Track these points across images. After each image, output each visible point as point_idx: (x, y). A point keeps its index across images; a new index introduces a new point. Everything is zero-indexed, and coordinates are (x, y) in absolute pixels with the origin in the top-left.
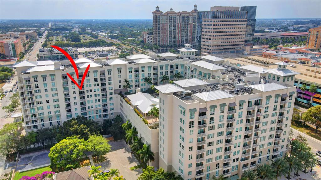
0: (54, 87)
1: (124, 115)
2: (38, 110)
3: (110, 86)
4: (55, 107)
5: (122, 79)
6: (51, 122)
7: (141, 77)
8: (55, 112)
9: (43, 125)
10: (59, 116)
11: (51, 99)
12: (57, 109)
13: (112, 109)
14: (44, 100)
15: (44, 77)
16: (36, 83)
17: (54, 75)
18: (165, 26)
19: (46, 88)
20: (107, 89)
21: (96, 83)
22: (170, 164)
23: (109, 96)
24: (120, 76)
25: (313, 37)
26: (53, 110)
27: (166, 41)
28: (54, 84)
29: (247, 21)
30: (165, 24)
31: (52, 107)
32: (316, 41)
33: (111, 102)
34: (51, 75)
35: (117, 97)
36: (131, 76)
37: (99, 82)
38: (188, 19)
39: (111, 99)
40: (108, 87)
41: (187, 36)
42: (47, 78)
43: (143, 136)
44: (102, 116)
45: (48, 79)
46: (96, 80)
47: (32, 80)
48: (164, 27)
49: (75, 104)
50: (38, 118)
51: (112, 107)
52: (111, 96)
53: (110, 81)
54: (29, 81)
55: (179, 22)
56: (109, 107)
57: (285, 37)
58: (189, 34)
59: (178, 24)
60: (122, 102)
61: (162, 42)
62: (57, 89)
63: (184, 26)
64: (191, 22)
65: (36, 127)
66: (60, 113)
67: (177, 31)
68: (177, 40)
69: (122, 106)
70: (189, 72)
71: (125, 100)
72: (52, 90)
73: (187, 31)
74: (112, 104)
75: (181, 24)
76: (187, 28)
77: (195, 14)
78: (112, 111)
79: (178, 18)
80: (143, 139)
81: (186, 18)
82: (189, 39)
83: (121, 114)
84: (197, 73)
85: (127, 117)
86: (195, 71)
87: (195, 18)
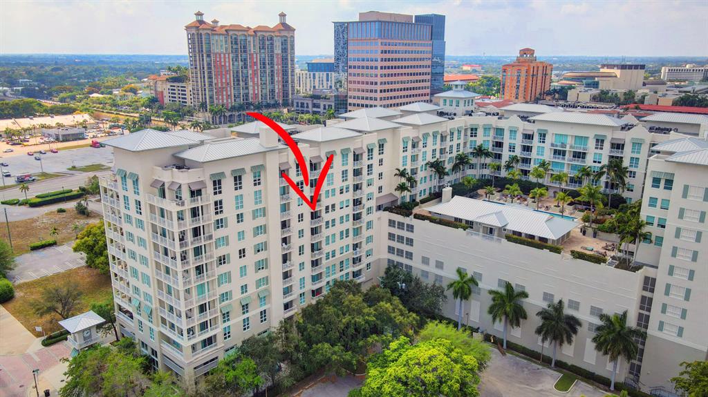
0: (258, 206)
2: (219, 285)
3: (370, 190)
4: (258, 267)
5: (386, 169)
6: (246, 316)
7: (420, 161)
8: (258, 283)
9: (227, 332)
10: (265, 297)
11: (250, 242)
12: (262, 274)
14: (233, 249)
15: (238, 177)
16: (218, 197)
17: (262, 167)
18: (222, 60)
19: (240, 211)
20: (364, 200)
21: (345, 185)
23: (366, 218)
24: (381, 161)
26: (252, 277)
27: (228, 96)
28: (258, 197)
30: (222, 55)
31: (251, 270)
33: (369, 233)
34: (253, 169)
35: (379, 219)
36: (405, 161)
37: (351, 180)
38: (272, 44)
39: (369, 225)
40: (365, 191)
41: (272, 83)
42: (244, 179)
44: (351, 276)
46: (345, 175)
47: (208, 188)
48: (220, 61)
49: (301, 250)
50: (217, 310)
52: (369, 218)
53: (370, 177)
54: (199, 192)
55: (252, 52)
56: (364, 249)
58: (276, 79)
59: (252, 55)
60: (410, 228)
61: (217, 99)
62: (264, 212)
63: (264, 59)
64: (278, 51)
65: (209, 342)
66: (267, 284)
67: (250, 72)
68: (251, 92)
69: (400, 239)
70: (513, 141)
71: (432, 220)
72: (255, 214)
73: (272, 71)
74: (369, 239)
75: (258, 55)
76: (272, 64)
77: (285, 33)
78: (370, 259)
79: (252, 42)
80: (570, 307)
81: (267, 43)
82: (277, 91)
83: (393, 261)
84: (549, 139)
85: (440, 265)
86: (540, 135)
87: (284, 43)
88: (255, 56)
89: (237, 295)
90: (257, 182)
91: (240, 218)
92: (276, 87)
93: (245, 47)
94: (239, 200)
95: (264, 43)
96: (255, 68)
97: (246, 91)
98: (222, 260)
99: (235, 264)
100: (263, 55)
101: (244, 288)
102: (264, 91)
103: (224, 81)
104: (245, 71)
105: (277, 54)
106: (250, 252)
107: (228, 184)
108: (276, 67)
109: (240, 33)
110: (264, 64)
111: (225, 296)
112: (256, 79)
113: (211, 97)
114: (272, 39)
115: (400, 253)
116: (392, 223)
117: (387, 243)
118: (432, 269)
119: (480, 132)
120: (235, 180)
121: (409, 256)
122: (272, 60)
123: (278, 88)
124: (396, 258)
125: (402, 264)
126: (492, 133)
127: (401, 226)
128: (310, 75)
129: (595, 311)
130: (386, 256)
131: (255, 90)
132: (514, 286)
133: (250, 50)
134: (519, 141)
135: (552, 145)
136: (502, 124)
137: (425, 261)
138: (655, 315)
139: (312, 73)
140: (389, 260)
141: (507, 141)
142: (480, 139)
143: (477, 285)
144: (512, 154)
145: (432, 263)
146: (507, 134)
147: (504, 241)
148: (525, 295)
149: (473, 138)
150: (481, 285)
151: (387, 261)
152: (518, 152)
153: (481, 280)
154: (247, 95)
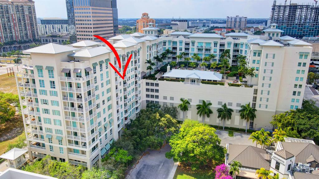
0: (108, 79)
4: (109, 108)
6: (106, 133)
8: (109, 116)
9: (101, 141)
11: (106, 97)
12: (110, 112)
13: (140, 99)
14: (101, 100)
16: (95, 75)
19: (102, 82)
20: (138, 75)
21: (132, 67)
26: (107, 114)
28: (107, 75)
31: (107, 110)
33: (140, 89)
34: (106, 61)
35: (142, 83)
36: (148, 56)
37: (134, 65)
38: (23, 9)
39: (139, 86)
40: (138, 71)
41: (26, 30)
42: (103, 66)
44: (135, 110)
46: (132, 63)
47: (92, 71)
50: (98, 131)
51: (140, 95)
52: (139, 82)
53: (139, 64)
55: (12, 13)
56: (138, 97)
58: (28, 28)
59: (12, 15)
60: (157, 85)
62: (110, 82)
63: (19, 18)
64: (27, 13)
65: (96, 147)
66: (112, 116)
68: (14, 35)
69: (152, 90)
70: (181, 47)
71: (167, 80)
72: (107, 83)
73: (25, 24)
74: (140, 92)
75: (16, 15)
76: (24, 20)
77: (29, 4)
78: (140, 102)
79: (11, 8)
80: (229, 105)
81: (20, 9)
82: (29, 34)
83: (149, 101)
84: (196, 44)
85: (172, 98)
86: (192, 43)
87: (30, 8)
88: (14, 15)
89: (103, 123)
90: (107, 67)
91: (102, 85)
92: (28, 32)
93: (7, 11)
94: (102, 76)
95: (18, 9)
96: (15, 22)
97: (11, 35)
98: (97, 106)
99: (101, 108)
100: (18, 15)
101: (105, 119)
102: (21, 34)
104: (9, 24)
105: (27, 15)
106: (106, 102)
107: (98, 68)
108: (27, 22)
109: (4, 3)
110: (20, 20)
112: (16, 28)
114: (22, 6)
115: (152, 96)
116: (147, 84)
117: (146, 93)
118: (168, 101)
119: (167, 44)
120: (100, 66)
121: (157, 97)
122: (24, 18)
123: (29, 33)
124: (150, 99)
125: (153, 101)
126: (172, 44)
127: (152, 84)
128: (43, 26)
129: (238, 105)
130: (145, 99)
131: (17, 33)
132: (206, 101)
133: (11, 12)
134: (183, 46)
135: (198, 47)
136: (176, 39)
137: (165, 98)
138: (258, 102)
139: (44, 25)
140: (147, 101)
141: (178, 47)
142: (167, 47)
143: (189, 104)
144: (181, 52)
145: (168, 98)
146: (178, 43)
147: (201, 84)
148: (210, 104)
149: (164, 47)
150: (191, 104)
151: (146, 101)
152: (183, 50)
153: (191, 101)
154: (12, 37)
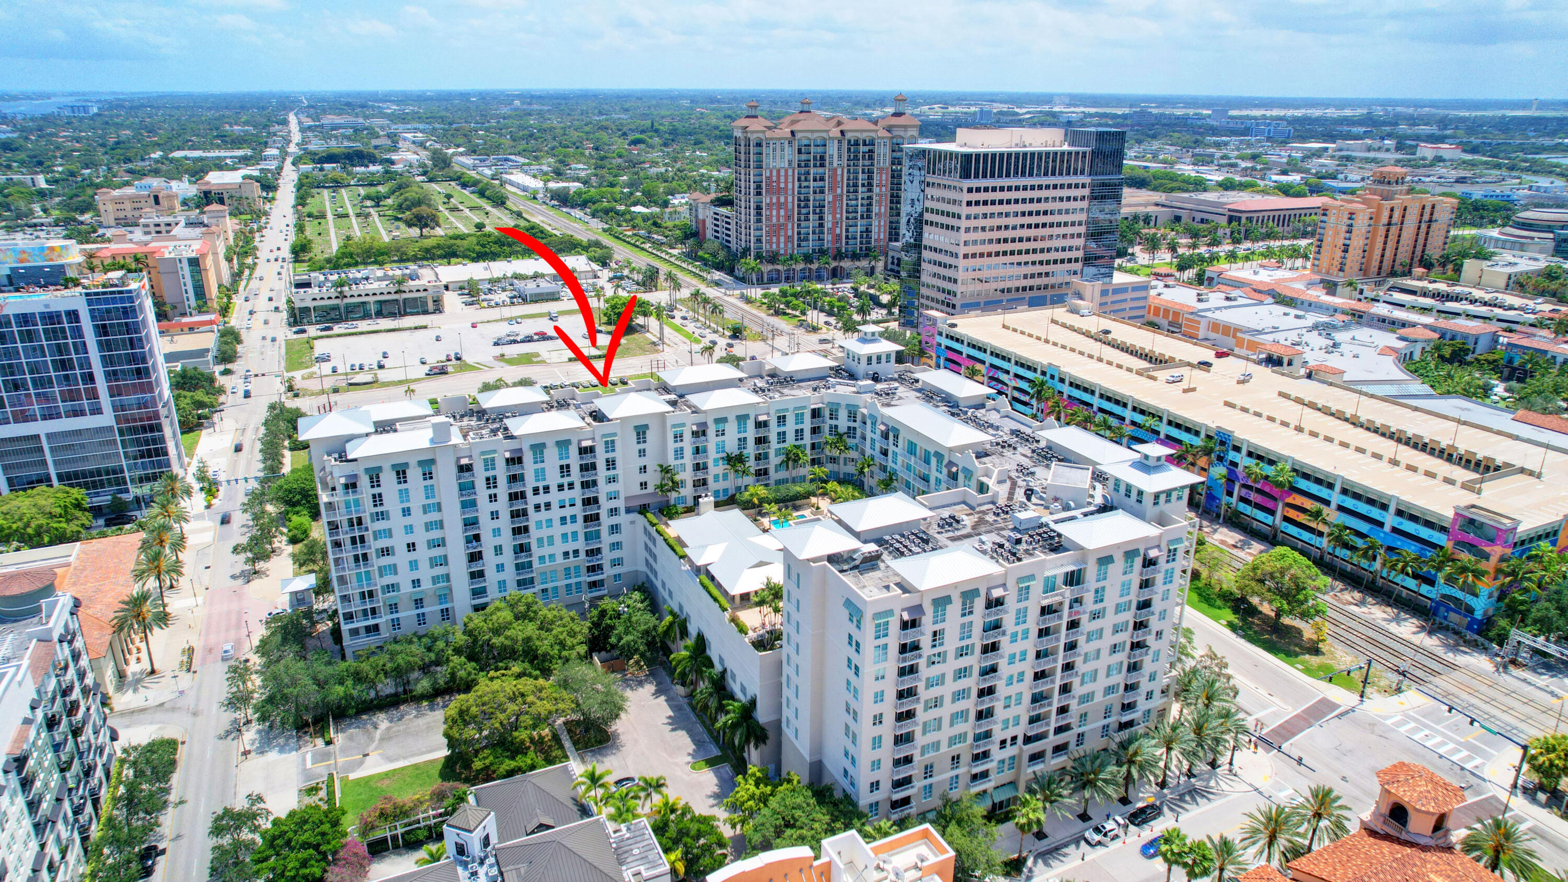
0: (430, 501)
1: (658, 584)
2: (381, 576)
3: (612, 487)
4: (434, 562)
5: (651, 461)
6: (420, 611)
7: (713, 454)
8: (435, 580)
9: (396, 624)
10: (445, 595)
11: (421, 537)
12: (440, 571)
13: (617, 562)
14: (399, 542)
15: (401, 473)
16: (376, 491)
17: (432, 461)
18: (782, 179)
19: (406, 505)
20: (602, 499)
21: (566, 481)
22: (816, 759)
23: (606, 521)
24: (642, 453)
25: (1337, 233)
26: (426, 574)
27: (789, 239)
28: (430, 492)
29: (1092, 186)
30: (782, 173)
31: (424, 565)
32: (1346, 251)
33: (615, 538)
34: (421, 463)
35: (632, 523)
36: (679, 453)
37: (576, 476)
38: (871, 151)
39: (614, 529)
40: (603, 489)
41: (869, 217)
42: (409, 473)
43: (729, 665)
44: (585, 587)
45: (414, 474)
46: (565, 469)
47: (364, 482)
48: (778, 182)
49: (498, 550)
50: (381, 601)
51: (616, 554)
52: (614, 520)
53: (612, 472)
54: (354, 486)
55: (835, 165)
56: (607, 556)
57: (1244, 216)
58: (875, 209)
59: (835, 170)
60: (654, 542)
61: (770, 243)
62: (439, 507)
63: (856, 177)
64: (883, 162)
65: (373, 629)
66: (448, 581)
67: (829, 198)
68: (828, 231)
69: (650, 552)
70: (873, 436)
72: (426, 509)
73: (869, 197)
74: (616, 546)
75: (846, 170)
76: (869, 185)
77: (899, 131)
78: (617, 570)
79: (836, 149)
80: (730, 676)
81: (862, 149)
82: (875, 231)
83: (648, 576)
85: (670, 592)
87: (897, 148)
88: (839, 172)
89: (406, 588)
90: (428, 475)
91: (406, 512)
92: (875, 224)
93: (822, 158)
94: (404, 495)
95: (856, 151)
96: (838, 191)
98: (386, 552)
99: (401, 558)
100: (854, 170)
101: (416, 583)
102: (851, 230)
103: (782, 212)
104: (819, 197)
105: (880, 169)
106: (421, 547)
107: (388, 478)
110: (856, 185)
111: (392, 587)
112: (838, 211)
113: (759, 240)
114: (871, 142)
115: (651, 568)
116: (644, 530)
117: (644, 552)
118: (666, 594)
119: (842, 414)
120: (398, 473)
121: (655, 575)
122: (870, 178)
123: (878, 225)
124: (649, 573)
125: (652, 581)
127: (649, 535)
130: (644, 568)
131: (836, 228)
132: (706, 637)
133: (831, 163)
134: (878, 438)
137: (663, 584)
141: (869, 435)
142: (843, 424)
143: (687, 625)
145: (667, 588)
146: (869, 424)
149: (834, 422)
150: (689, 627)
151: (645, 575)
152: (877, 452)
153: (689, 621)
